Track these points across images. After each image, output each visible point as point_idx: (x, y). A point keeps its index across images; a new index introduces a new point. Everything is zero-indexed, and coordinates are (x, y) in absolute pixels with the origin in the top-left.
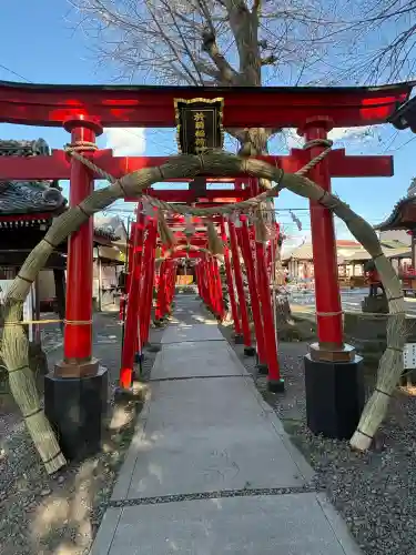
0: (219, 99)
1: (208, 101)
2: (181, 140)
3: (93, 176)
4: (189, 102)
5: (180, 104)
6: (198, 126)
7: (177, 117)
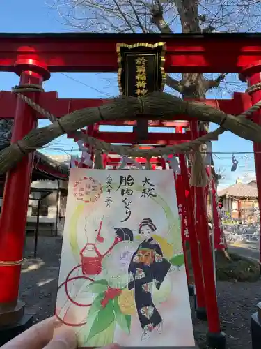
0: (161, 44)
1: (150, 46)
2: (122, 82)
3: (36, 117)
4: (131, 46)
5: (123, 49)
6: (139, 70)
7: (119, 60)
